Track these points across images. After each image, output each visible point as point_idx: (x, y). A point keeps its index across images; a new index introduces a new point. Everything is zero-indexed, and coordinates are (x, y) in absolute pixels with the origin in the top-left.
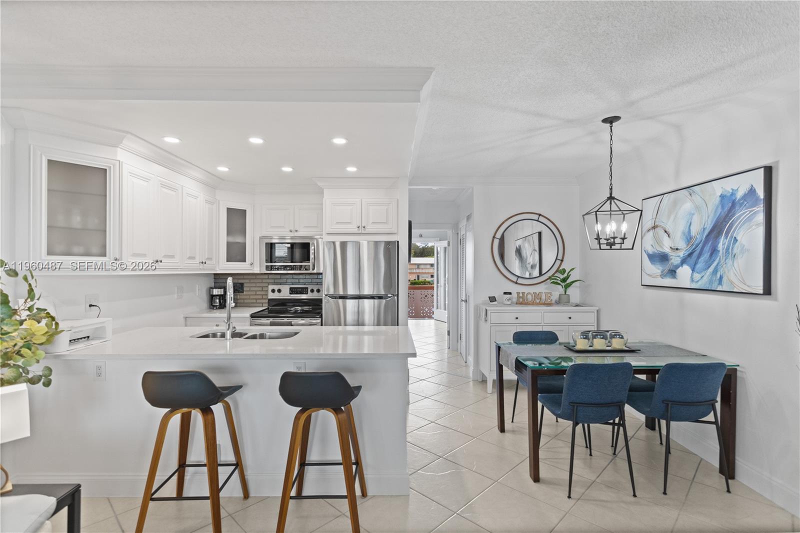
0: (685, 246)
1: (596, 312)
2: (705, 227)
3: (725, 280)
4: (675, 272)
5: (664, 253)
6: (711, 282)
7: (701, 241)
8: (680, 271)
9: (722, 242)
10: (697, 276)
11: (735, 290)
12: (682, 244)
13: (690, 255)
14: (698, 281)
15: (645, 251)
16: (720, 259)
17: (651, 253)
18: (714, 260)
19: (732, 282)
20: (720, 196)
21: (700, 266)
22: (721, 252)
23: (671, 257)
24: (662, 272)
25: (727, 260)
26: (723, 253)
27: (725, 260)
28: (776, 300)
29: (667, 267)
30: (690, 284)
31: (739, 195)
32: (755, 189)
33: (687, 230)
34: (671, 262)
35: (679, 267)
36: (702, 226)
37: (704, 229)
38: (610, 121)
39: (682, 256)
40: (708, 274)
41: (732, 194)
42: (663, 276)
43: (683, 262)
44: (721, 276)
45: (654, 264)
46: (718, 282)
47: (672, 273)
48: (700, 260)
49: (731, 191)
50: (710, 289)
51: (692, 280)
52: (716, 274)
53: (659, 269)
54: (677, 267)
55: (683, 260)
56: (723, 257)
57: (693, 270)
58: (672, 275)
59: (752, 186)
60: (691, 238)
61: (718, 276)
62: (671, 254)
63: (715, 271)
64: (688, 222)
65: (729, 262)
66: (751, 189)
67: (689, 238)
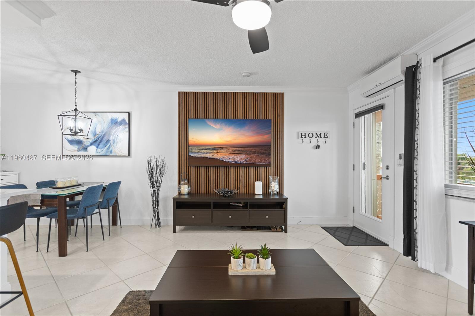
0: (93, 137)
1: (18, 174)
2: (104, 130)
3: (113, 151)
4: (87, 149)
5: (80, 140)
6: (106, 152)
7: (102, 136)
8: (89, 148)
9: (111, 137)
10: (99, 150)
11: (117, 155)
12: (90, 136)
13: (95, 141)
14: (100, 152)
15: (65, 138)
16: (111, 143)
17: (70, 139)
18: (108, 144)
19: (116, 152)
20: (111, 119)
21: (101, 146)
22: (111, 141)
23: (84, 142)
24: (78, 149)
25: (114, 144)
26: (112, 141)
27: (113, 144)
28: (131, 158)
29: (82, 147)
30: (96, 153)
31: (119, 120)
32: (125, 120)
33: (94, 130)
34: (84, 144)
35: (89, 146)
36: (102, 130)
37: (103, 131)
38: (76, 72)
39: (91, 141)
40: (105, 149)
41: (116, 119)
42: (79, 150)
43: (92, 144)
44: (111, 150)
45: (72, 145)
46: (110, 152)
47: (85, 149)
48: (101, 144)
49: (115, 118)
50: (106, 155)
51: (97, 152)
52: (109, 149)
53: (76, 147)
54: (88, 146)
55: (91, 143)
56: (112, 142)
57: (97, 148)
58: (85, 150)
59: (124, 118)
60: (96, 134)
61: (110, 150)
62: (84, 141)
63: (109, 148)
64: (94, 127)
65: (115, 144)
66: (124, 119)
67: (95, 134)
